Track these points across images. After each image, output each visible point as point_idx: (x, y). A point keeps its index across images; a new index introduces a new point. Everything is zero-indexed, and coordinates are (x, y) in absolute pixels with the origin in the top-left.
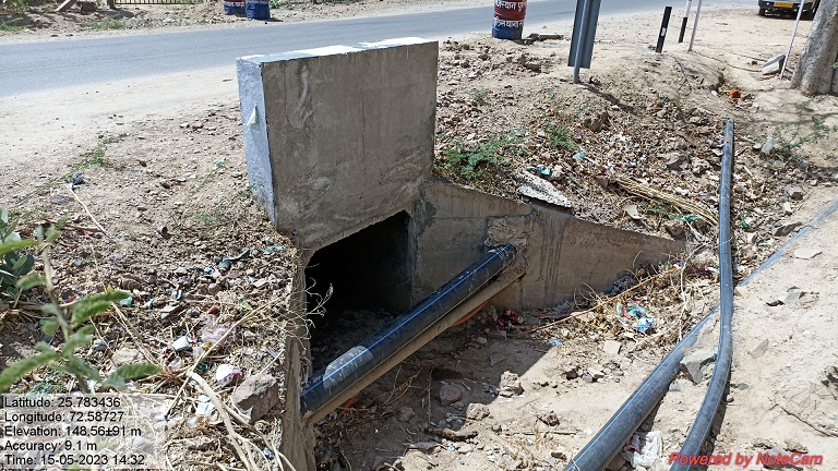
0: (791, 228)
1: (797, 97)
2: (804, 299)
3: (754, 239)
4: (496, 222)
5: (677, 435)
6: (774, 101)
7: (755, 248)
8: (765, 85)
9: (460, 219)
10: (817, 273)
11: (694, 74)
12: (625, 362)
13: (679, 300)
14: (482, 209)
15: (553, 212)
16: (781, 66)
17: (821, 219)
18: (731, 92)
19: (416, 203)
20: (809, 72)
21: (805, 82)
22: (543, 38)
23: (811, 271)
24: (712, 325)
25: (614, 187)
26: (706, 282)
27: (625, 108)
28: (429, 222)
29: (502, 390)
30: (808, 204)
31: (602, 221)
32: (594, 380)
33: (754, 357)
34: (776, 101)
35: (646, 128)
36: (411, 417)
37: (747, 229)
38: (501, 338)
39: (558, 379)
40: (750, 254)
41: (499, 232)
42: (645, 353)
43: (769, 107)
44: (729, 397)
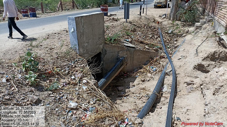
0: (177, 47)
1: (170, 22)
2: (185, 57)
3: (171, 50)
4: (120, 52)
5: (169, 85)
6: (166, 23)
7: (171, 51)
8: (163, 20)
9: (112, 52)
10: (185, 53)
11: (149, 19)
12: (154, 77)
13: (160, 64)
14: (116, 50)
15: (132, 49)
16: (166, 16)
17: (182, 43)
18: (157, 22)
19: (102, 50)
20: (172, 16)
21: (171, 19)
22: (113, 15)
23: (184, 53)
24: (169, 65)
25: (142, 42)
26: (164, 59)
27: (138, 27)
28: (106, 54)
29: (131, 86)
30: (179, 41)
31: (141, 49)
32: (149, 81)
33: (179, 69)
34: (167, 23)
35: (143, 30)
36: (114, 94)
37: (169, 48)
38: (125, 78)
39: (141, 82)
40: (171, 53)
41: (121, 54)
42: (157, 74)
43: (166, 24)
44: (177, 76)
